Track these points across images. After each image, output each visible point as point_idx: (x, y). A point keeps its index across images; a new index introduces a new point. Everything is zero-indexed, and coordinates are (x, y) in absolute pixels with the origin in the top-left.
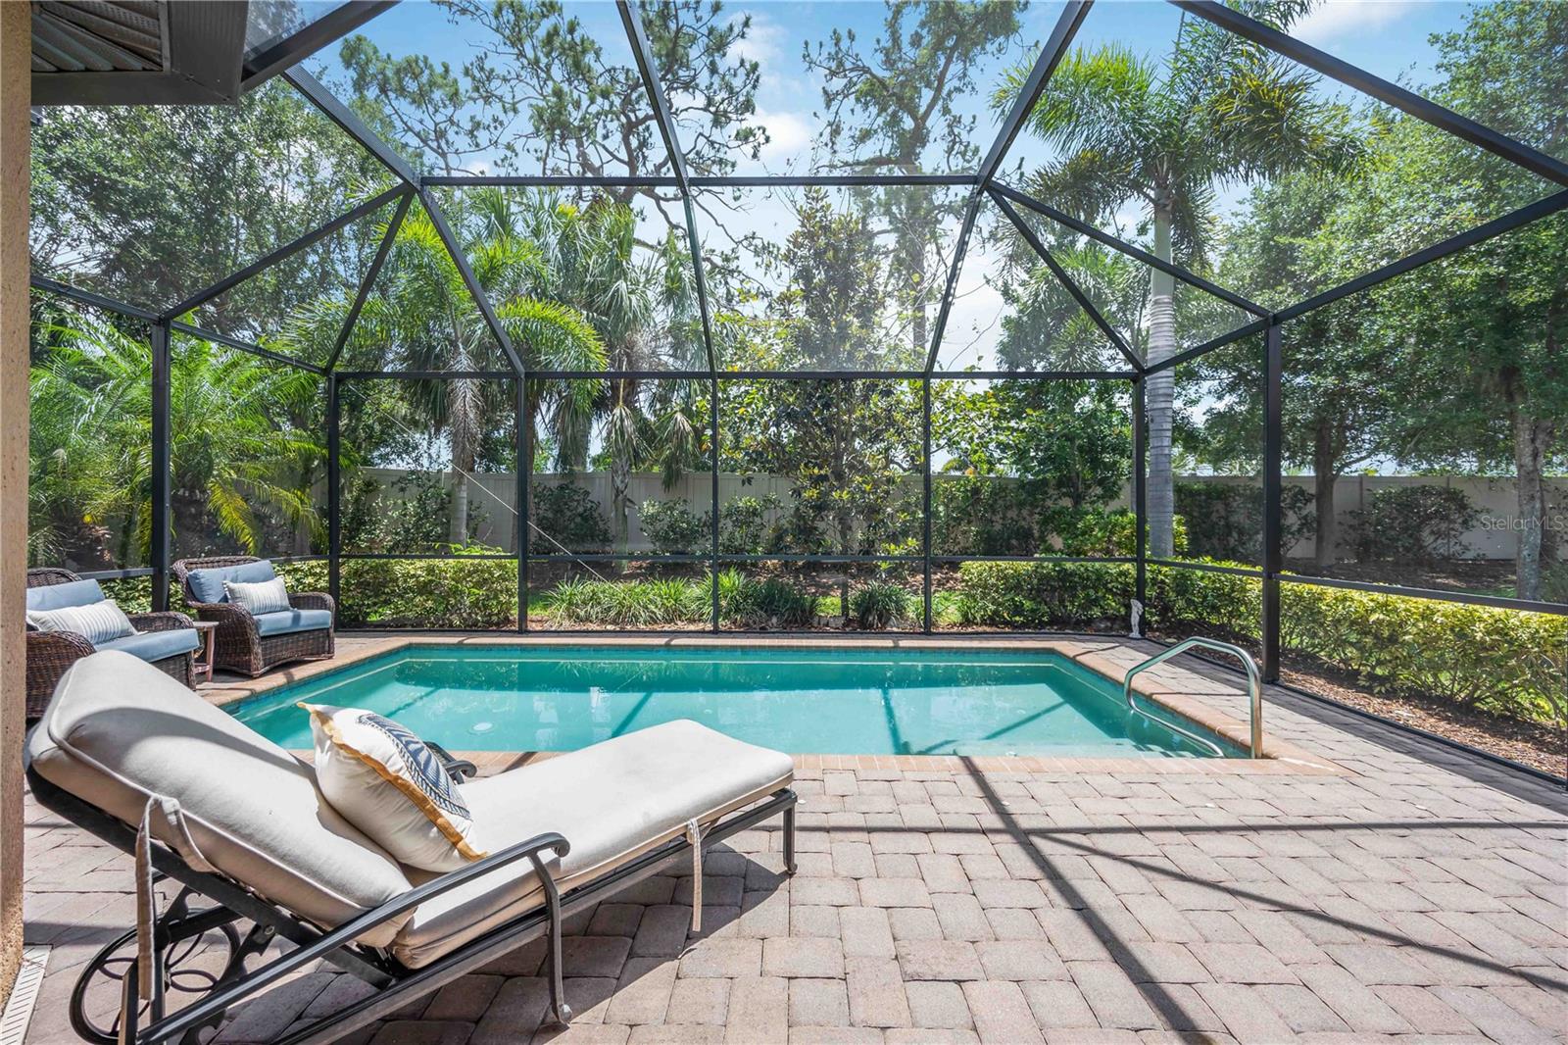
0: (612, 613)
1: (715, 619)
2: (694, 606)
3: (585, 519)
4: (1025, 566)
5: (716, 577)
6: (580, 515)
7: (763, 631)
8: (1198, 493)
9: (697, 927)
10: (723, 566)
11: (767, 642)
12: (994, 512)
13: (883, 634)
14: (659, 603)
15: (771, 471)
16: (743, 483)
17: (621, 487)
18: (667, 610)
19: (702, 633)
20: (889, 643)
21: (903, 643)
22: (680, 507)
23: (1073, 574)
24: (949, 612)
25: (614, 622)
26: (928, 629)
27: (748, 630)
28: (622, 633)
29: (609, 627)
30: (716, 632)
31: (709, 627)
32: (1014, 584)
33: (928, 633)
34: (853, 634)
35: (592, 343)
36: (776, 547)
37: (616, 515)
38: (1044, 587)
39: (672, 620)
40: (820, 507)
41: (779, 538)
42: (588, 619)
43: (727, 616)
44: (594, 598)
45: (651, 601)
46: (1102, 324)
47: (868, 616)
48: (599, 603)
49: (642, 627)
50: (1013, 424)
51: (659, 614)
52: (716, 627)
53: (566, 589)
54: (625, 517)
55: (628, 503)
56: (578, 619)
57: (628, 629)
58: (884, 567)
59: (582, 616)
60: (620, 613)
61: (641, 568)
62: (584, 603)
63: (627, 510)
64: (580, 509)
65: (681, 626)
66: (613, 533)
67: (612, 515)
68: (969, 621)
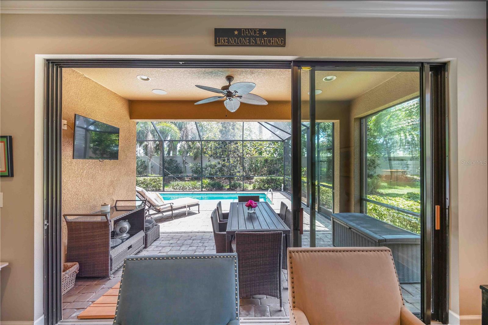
2: (198, 186)
4: (265, 178)
5: (202, 181)
6: (175, 166)
9: (187, 215)
12: (271, 165)
14: (191, 186)
16: (209, 161)
18: (193, 187)
19: (199, 191)
20: (235, 192)
23: (274, 179)
24: (250, 187)
26: (244, 189)
27: (209, 190)
29: (181, 190)
30: (202, 191)
32: (263, 181)
33: (243, 191)
38: (268, 182)
40: (224, 166)
43: (204, 188)
44: (178, 185)
49: (187, 190)
51: (191, 188)
52: (202, 189)
53: (172, 183)
54: (186, 167)
55: (186, 163)
56: (174, 188)
57: (185, 190)
58: (236, 178)
59: (175, 188)
60: (183, 188)
61: (189, 178)
62: (176, 186)
63: (186, 165)
64: (175, 165)
65: (195, 190)
66: (183, 171)
67: (183, 166)
68: (254, 189)
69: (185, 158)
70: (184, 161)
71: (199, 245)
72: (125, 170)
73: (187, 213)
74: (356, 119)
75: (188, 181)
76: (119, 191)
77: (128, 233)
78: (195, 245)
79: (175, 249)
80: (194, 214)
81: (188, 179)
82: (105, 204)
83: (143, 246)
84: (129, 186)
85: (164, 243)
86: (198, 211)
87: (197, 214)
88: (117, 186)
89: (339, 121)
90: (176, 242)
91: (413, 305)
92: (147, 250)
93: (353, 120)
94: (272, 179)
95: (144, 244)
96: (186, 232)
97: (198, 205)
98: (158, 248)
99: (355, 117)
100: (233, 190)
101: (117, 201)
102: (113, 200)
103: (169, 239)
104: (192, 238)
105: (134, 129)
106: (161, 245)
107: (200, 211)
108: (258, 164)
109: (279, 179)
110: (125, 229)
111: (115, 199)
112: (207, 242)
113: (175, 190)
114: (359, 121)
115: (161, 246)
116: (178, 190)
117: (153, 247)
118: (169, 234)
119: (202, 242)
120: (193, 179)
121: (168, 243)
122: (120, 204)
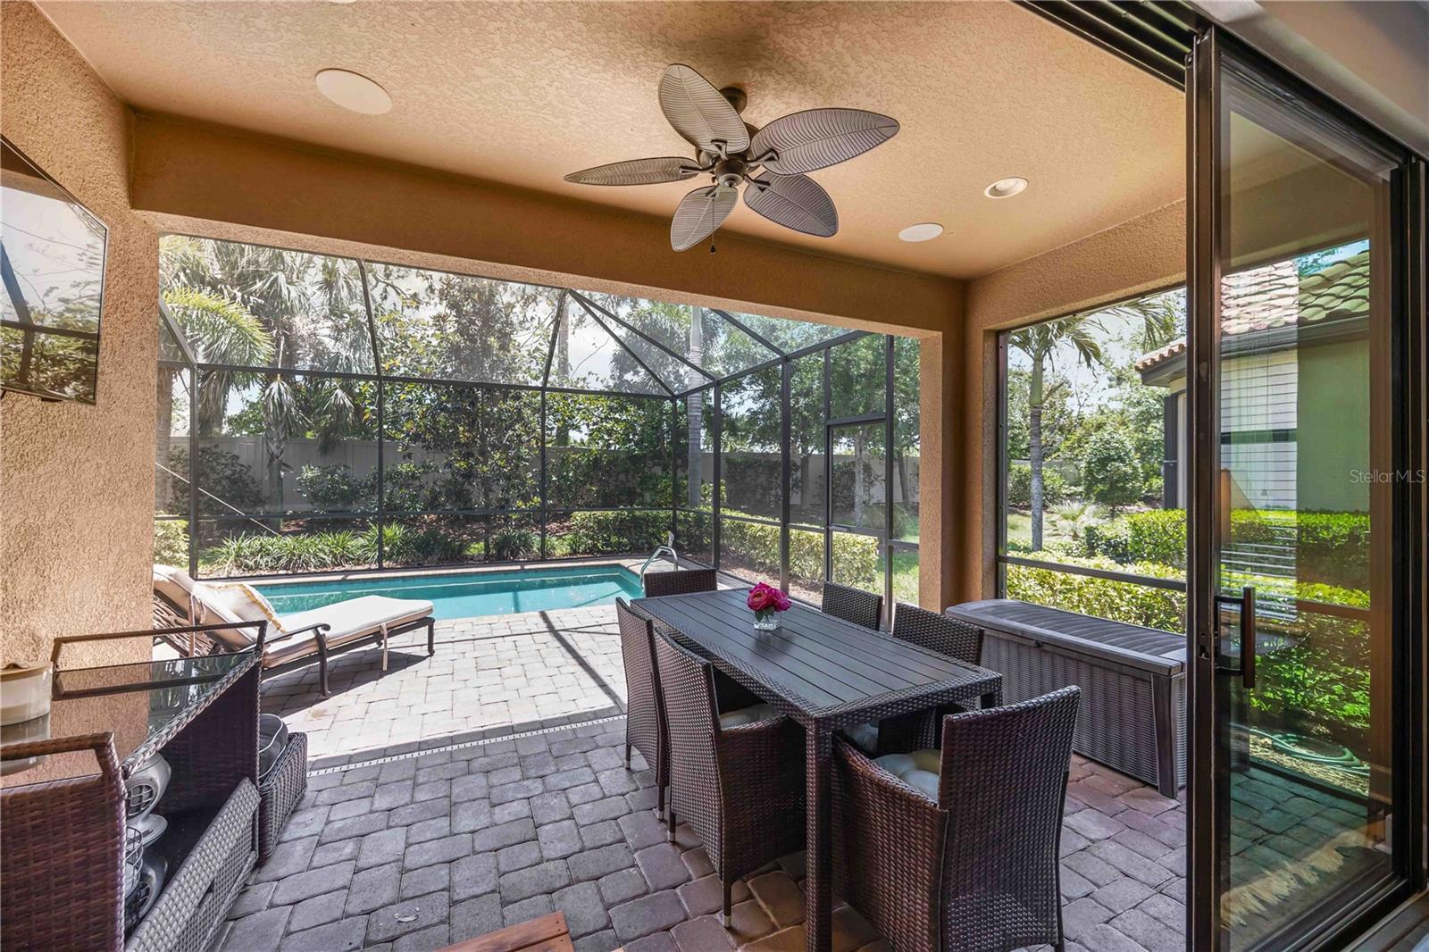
0: (283, 561)
1: (380, 561)
2: (360, 552)
3: (234, 482)
4: (611, 514)
5: (381, 530)
6: (227, 478)
7: (420, 567)
8: (740, 464)
9: (385, 668)
10: (383, 520)
11: (423, 573)
12: (610, 476)
13: (514, 563)
14: (327, 551)
15: (428, 448)
16: (404, 457)
17: (276, 452)
18: (335, 556)
19: (369, 571)
20: (519, 567)
21: (526, 567)
22: (341, 470)
23: (640, 518)
24: (561, 549)
25: (285, 568)
26: (545, 556)
27: (407, 567)
28: (295, 575)
29: (281, 572)
30: (381, 569)
31: (374, 566)
32: (602, 525)
33: (543, 560)
34: (491, 564)
35: (258, 334)
36: (432, 504)
37: (271, 478)
38: (621, 527)
39: (339, 565)
40: (469, 475)
41: (435, 497)
42: (258, 567)
43: (389, 558)
44: (263, 551)
45: (320, 550)
46: (673, 354)
47: (504, 551)
48: (268, 554)
49: (313, 570)
50: (617, 416)
51: (328, 560)
52: (381, 565)
53: (232, 545)
54: (280, 479)
55: (284, 467)
56: (247, 566)
57: (300, 571)
58: (514, 517)
59: (251, 563)
60: (290, 561)
61: (297, 525)
62: (252, 554)
63: (282, 473)
64: (228, 472)
65: (347, 567)
66: (266, 493)
67: (267, 478)
68: (575, 552)
69: (277, 448)
70: (272, 457)
71: (529, 790)
72: (102, 470)
73: (385, 662)
74: (987, 332)
75: (295, 534)
76: (69, 583)
77: (155, 811)
78: (510, 795)
79: (429, 835)
80: (410, 660)
81: (292, 529)
82: (15, 666)
83: (253, 858)
84: (120, 555)
85: (348, 815)
86: (426, 647)
87: (421, 659)
88: (58, 557)
89: (941, 333)
90: (407, 798)
91: (1287, 835)
92: (271, 876)
93: (981, 335)
94: (635, 520)
95: (253, 849)
96: (426, 742)
97: (425, 621)
98: (338, 850)
99: (987, 328)
100: (500, 559)
101: (59, 642)
102: (37, 641)
103: (364, 788)
104: (475, 765)
105: (147, 263)
106: (340, 830)
107: (435, 647)
108: (568, 472)
109: (656, 518)
110: (145, 793)
111: (48, 634)
112: (553, 769)
113: (251, 573)
114: (994, 340)
115: (343, 835)
116: (266, 573)
117: (299, 847)
118: (345, 768)
119: (532, 773)
120: (315, 526)
121: (371, 812)
122: (79, 657)
